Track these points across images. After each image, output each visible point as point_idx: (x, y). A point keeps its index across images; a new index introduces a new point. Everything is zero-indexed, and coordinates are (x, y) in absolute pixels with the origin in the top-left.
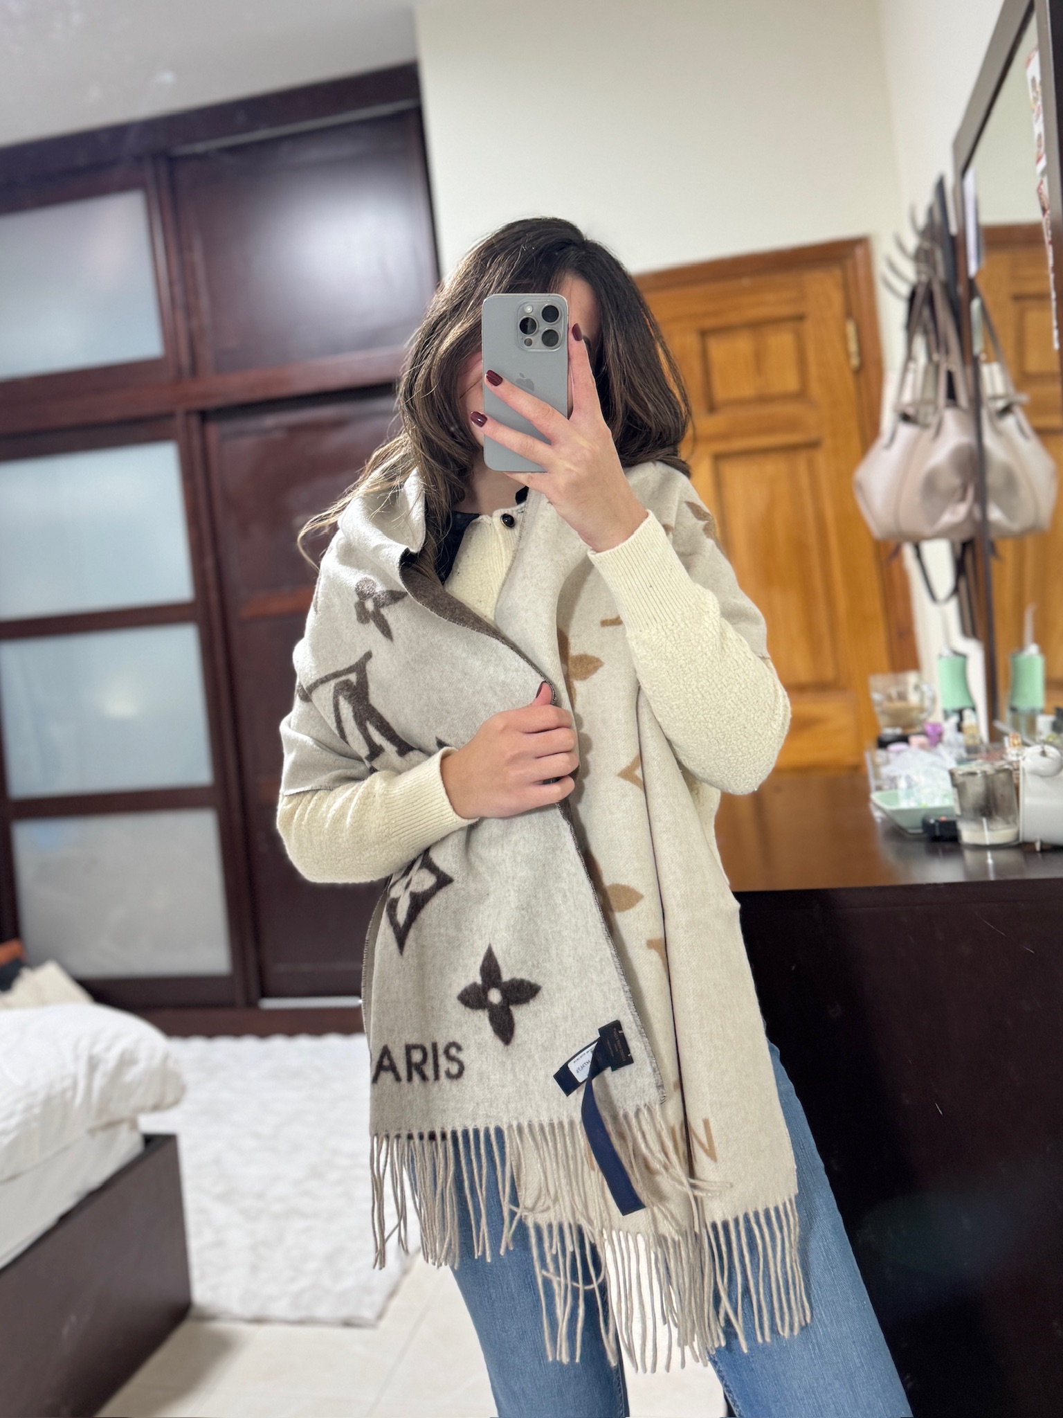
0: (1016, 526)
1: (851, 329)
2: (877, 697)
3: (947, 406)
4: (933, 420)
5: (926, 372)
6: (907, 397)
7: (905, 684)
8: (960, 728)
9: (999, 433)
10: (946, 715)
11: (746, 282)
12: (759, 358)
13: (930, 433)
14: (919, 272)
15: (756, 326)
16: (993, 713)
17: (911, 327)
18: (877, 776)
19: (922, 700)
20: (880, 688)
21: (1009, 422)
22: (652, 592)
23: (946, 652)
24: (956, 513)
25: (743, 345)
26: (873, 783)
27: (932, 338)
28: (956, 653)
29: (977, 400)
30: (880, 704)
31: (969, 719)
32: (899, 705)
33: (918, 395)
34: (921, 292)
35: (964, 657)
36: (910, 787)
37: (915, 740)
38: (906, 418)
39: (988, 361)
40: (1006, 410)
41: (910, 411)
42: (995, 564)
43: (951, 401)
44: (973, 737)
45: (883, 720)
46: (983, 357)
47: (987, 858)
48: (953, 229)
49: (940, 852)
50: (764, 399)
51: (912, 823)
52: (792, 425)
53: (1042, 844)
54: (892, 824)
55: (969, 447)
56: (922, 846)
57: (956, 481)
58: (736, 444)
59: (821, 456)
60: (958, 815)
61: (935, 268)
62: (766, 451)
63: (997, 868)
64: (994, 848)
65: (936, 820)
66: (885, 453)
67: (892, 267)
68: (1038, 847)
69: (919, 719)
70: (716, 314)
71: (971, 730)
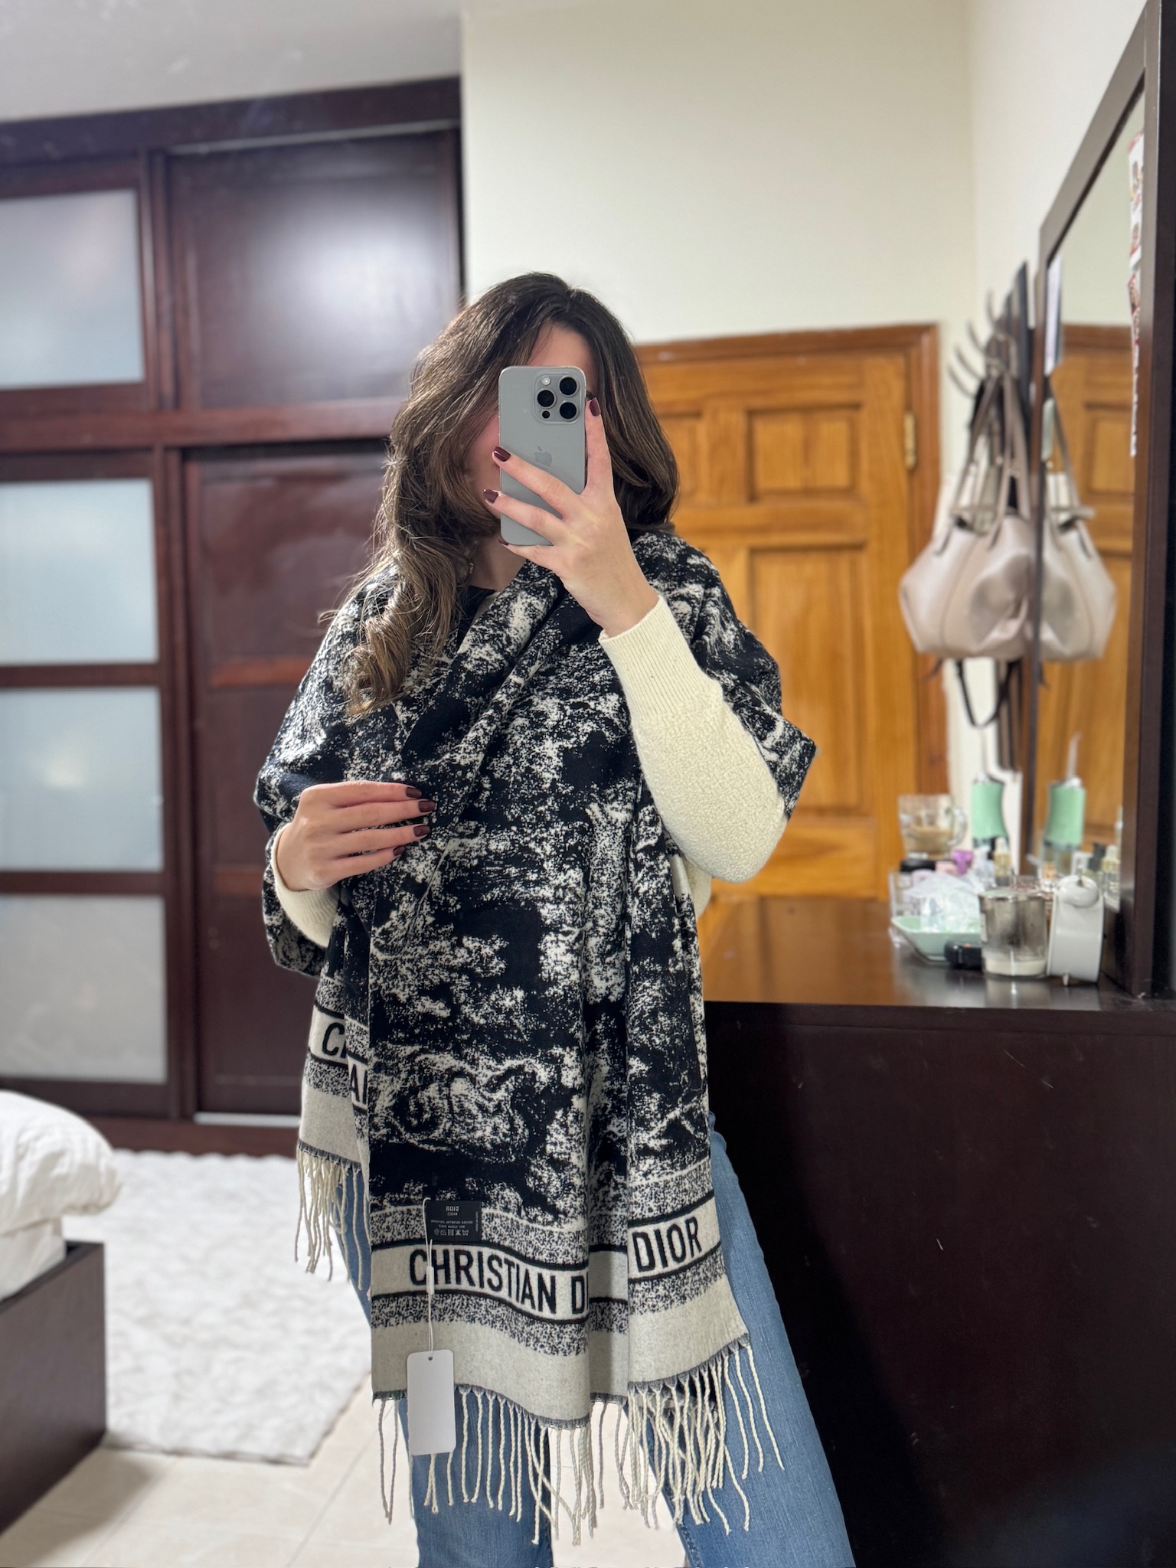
0: (1067, 650)
1: (909, 423)
2: (905, 818)
3: (1007, 514)
4: (991, 529)
5: (987, 476)
6: (965, 501)
7: (936, 808)
8: (990, 856)
9: (1059, 548)
10: (976, 843)
11: (802, 361)
12: (808, 447)
13: (989, 539)
14: (988, 367)
15: (807, 411)
16: (1026, 846)
17: (975, 426)
18: (899, 901)
19: (952, 825)
20: (910, 810)
21: (1072, 537)
22: (654, 683)
23: (982, 777)
24: (1007, 631)
25: (792, 430)
26: (895, 907)
27: (997, 440)
28: (992, 779)
29: (1038, 512)
30: (908, 826)
31: (1001, 850)
32: (926, 828)
33: (977, 500)
34: (990, 387)
35: (1001, 784)
36: (934, 914)
37: (941, 866)
38: (961, 524)
39: (1055, 471)
40: (1068, 525)
41: (967, 516)
42: (1042, 691)
43: (1011, 509)
44: (1005, 867)
45: (909, 844)
46: (1050, 465)
47: (1010, 988)
48: (1032, 323)
49: (961, 980)
50: (809, 492)
51: (933, 950)
52: (837, 523)
53: (1071, 978)
54: (912, 950)
55: (1027, 558)
56: (942, 973)
57: (1010, 596)
58: (776, 539)
59: (864, 561)
60: (984, 943)
61: (1007, 364)
62: (806, 549)
63: (1020, 999)
64: (1019, 979)
65: (960, 947)
66: (936, 560)
67: (962, 359)
68: (1066, 980)
69: (948, 846)
70: (766, 392)
71: (1002, 860)
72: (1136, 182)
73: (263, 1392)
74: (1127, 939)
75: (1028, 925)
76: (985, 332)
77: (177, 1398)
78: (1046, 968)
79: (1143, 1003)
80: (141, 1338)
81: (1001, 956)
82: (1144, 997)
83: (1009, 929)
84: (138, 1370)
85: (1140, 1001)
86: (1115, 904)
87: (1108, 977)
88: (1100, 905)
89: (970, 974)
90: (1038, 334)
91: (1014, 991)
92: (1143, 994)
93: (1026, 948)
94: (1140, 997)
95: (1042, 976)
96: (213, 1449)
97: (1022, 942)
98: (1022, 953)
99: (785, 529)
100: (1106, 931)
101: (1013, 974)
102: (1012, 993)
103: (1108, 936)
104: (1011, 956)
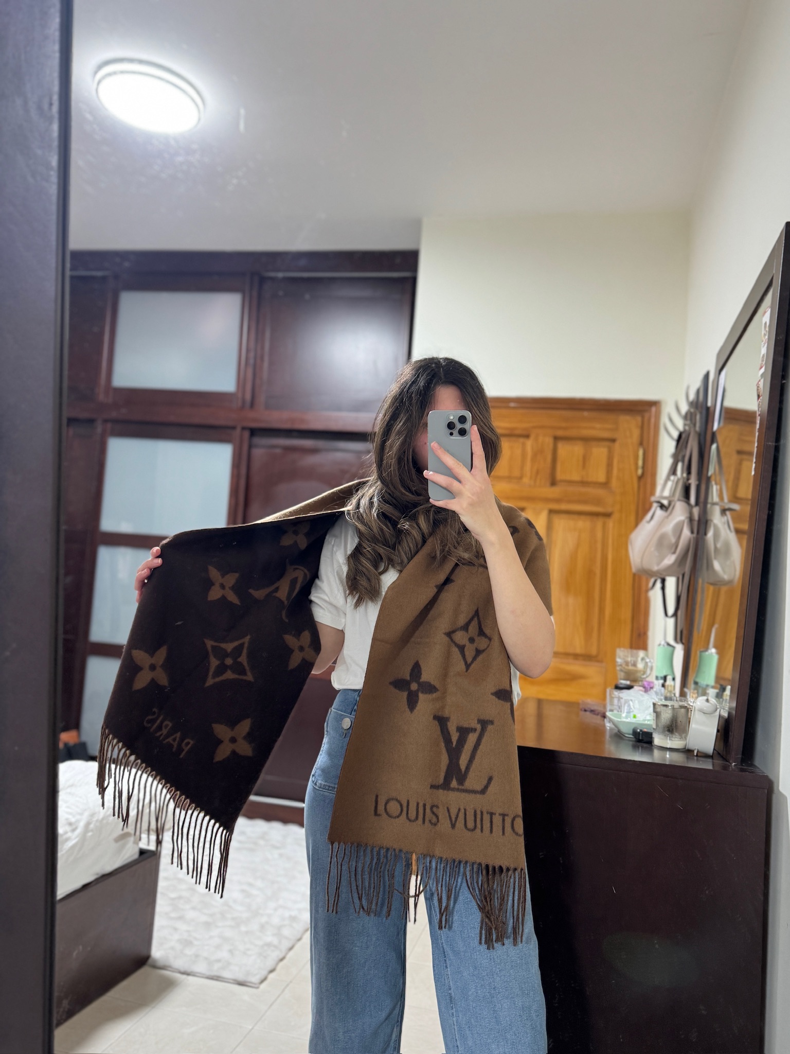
1: (641, 453)
2: (619, 660)
5: (678, 482)
6: (666, 495)
7: (637, 657)
8: (663, 686)
10: (657, 678)
11: (586, 414)
12: (585, 459)
14: (685, 425)
15: (586, 440)
16: (684, 683)
18: (612, 704)
19: (645, 667)
20: (622, 656)
21: (723, 519)
23: (663, 643)
25: (578, 449)
26: (609, 707)
28: (669, 644)
29: (704, 503)
30: (621, 665)
31: (669, 682)
32: (631, 668)
33: (671, 496)
34: (684, 436)
35: (674, 647)
36: (629, 713)
37: (636, 688)
38: (663, 506)
39: (716, 482)
41: (666, 503)
44: (671, 692)
45: (620, 675)
46: (713, 479)
47: (666, 754)
48: (709, 404)
49: (640, 748)
50: (583, 483)
51: (627, 731)
52: (598, 501)
53: (698, 751)
54: (616, 731)
56: (630, 744)
58: (564, 507)
59: (611, 523)
60: (654, 729)
61: (695, 425)
62: (580, 513)
63: (671, 761)
64: (671, 750)
65: (641, 730)
66: (646, 525)
67: (671, 420)
68: (695, 754)
69: (641, 678)
70: (565, 428)
71: (670, 689)
72: (765, 332)
74: (730, 733)
75: (679, 722)
76: (684, 408)
78: (686, 745)
81: (662, 736)
82: (735, 765)
83: (668, 723)
85: (734, 767)
86: (726, 715)
87: (719, 754)
88: (717, 713)
89: (645, 745)
90: (712, 409)
92: (735, 763)
93: (677, 734)
94: (733, 764)
95: (685, 748)
96: (208, 974)
97: (675, 731)
98: (674, 736)
99: (570, 501)
100: (719, 728)
101: (668, 747)
102: (667, 757)
103: (720, 731)
104: (668, 738)
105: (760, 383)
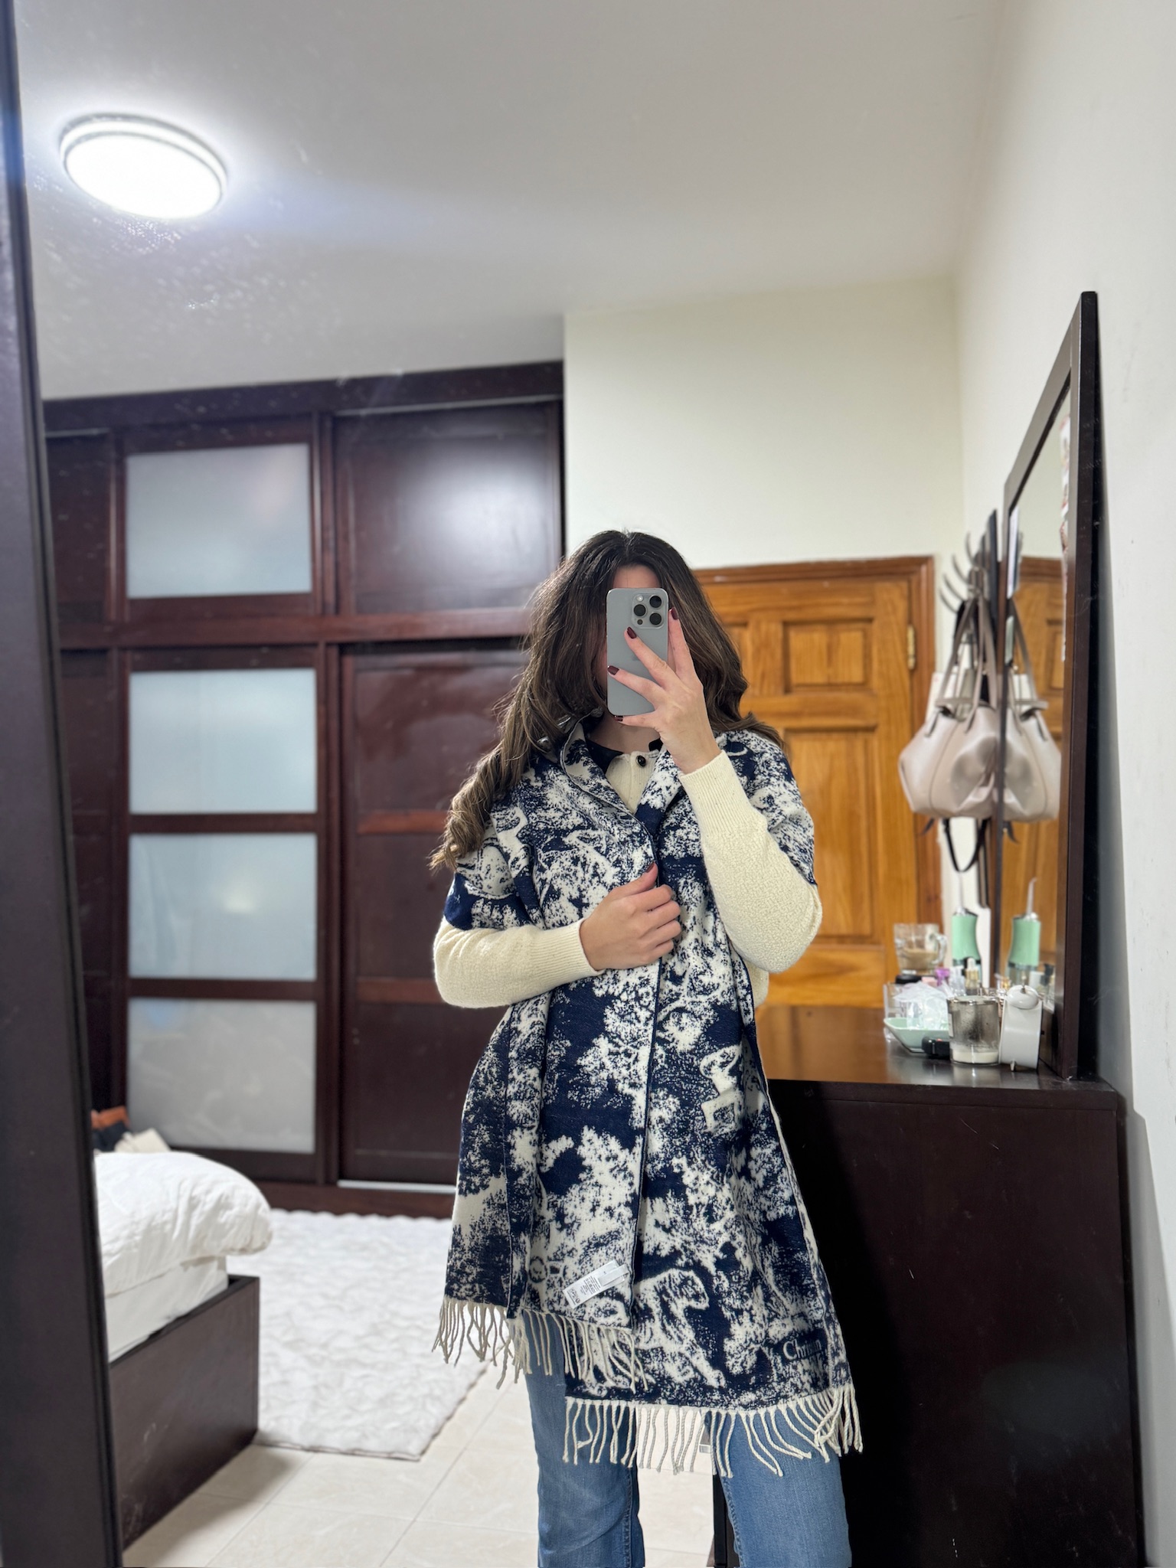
0: (1027, 812)
1: (911, 634)
2: (898, 942)
3: (980, 705)
4: (968, 716)
5: (966, 675)
6: (949, 694)
7: (924, 934)
8: (964, 973)
9: (1020, 731)
10: (955, 963)
11: (825, 584)
12: (830, 651)
13: (966, 724)
14: (969, 592)
15: (830, 623)
16: (994, 967)
18: (891, 1005)
19: (936, 949)
20: (902, 935)
21: (1031, 724)
23: (959, 910)
24: (980, 795)
25: (818, 637)
26: (887, 1011)
28: (968, 912)
29: (1004, 704)
30: (901, 948)
31: (972, 967)
32: (916, 950)
33: (958, 695)
34: (968, 606)
35: (975, 916)
36: (916, 1016)
37: (925, 980)
38: (946, 712)
39: (1017, 673)
40: (1029, 714)
41: (950, 706)
43: (983, 702)
44: (975, 981)
45: (902, 963)
46: (1013, 667)
47: (971, 1073)
48: (1000, 557)
49: (934, 1067)
50: (831, 686)
51: (914, 1042)
52: (854, 710)
53: (1016, 1065)
54: (900, 1044)
55: (995, 740)
56: (920, 1062)
57: (982, 769)
58: (805, 722)
59: (875, 740)
60: (951, 1037)
61: (982, 590)
62: (829, 730)
63: (979, 1081)
64: (978, 1066)
65: (933, 1041)
66: (926, 740)
67: (950, 586)
68: (1012, 1068)
69: (931, 964)
70: (799, 608)
71: (972, 976)
73: (384, 1402)
74: (1060, 1034)
75: (986, 1024)
76: (966, 567)
77: (315, 1405)
78: (998, 1057)
79: (1070, 1084)
80: (287, 1358)
81: (963, 1047)
82: (1070, 1079)
83: (970, 1027)
84: (285, 1383)
85: (1068, 1083)
86: (1051, 1007)
87: (1047, 1065)
88: (1039, 1008)
89: (941, 1062)
90: (1003, 566)
91: (974, 1075)
92: (1070, 1077)
93: (983, 1041)
94: (1068, 1079)
95: (997, 1062)
96: (343, 1448)
97: (980, 1037)
98: (980, 1045)
99: (813, 714)
100: (1044, 1029)
101: (973, 1062)
102: (972, 1076)
103: (1045, 1033)
104: (972, 1048)
105: (1064, 528)
